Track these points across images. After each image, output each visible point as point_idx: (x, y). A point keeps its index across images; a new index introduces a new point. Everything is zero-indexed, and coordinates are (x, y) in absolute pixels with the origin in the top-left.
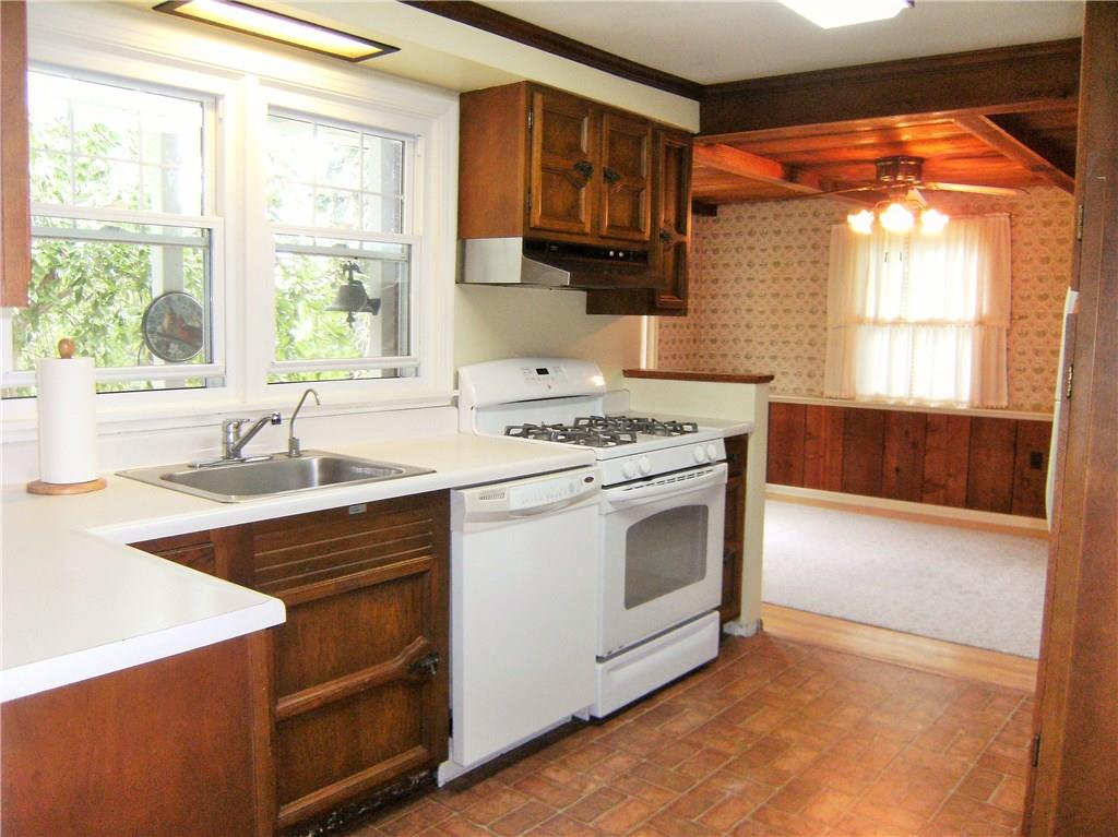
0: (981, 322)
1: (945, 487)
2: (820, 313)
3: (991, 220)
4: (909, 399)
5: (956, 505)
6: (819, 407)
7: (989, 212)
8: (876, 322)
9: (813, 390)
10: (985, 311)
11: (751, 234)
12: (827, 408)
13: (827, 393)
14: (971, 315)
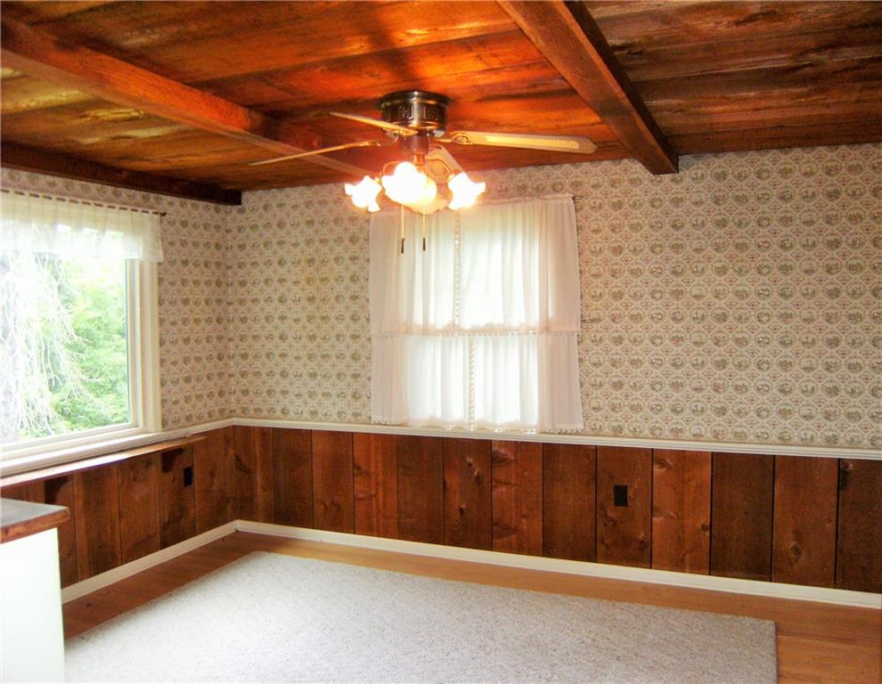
0: (546, 328)
1: (516, 530)
2: (363, 320)
3: (552, 202)
4: (470, 424)
5: (531, 552)
6: (368, 435)
7: (549, 193)
8: (426, 331)
9: (360, 414)
10: (551, 314)
11: (281, 225)
12: (378, 436)
13: (375, 418)
14: (535, 319)
